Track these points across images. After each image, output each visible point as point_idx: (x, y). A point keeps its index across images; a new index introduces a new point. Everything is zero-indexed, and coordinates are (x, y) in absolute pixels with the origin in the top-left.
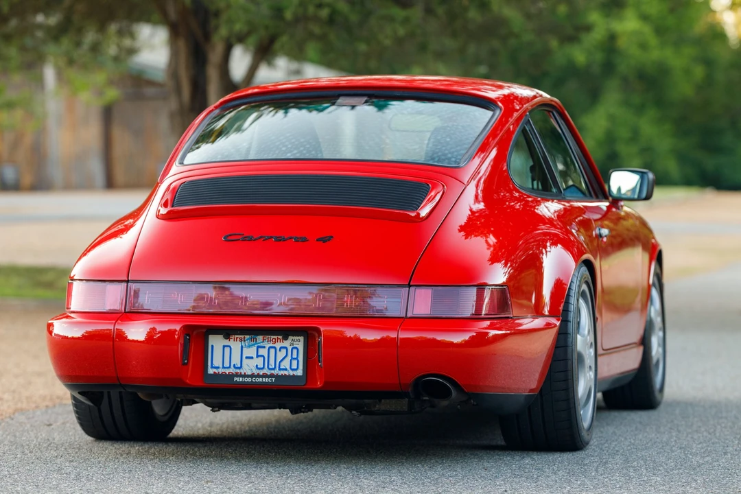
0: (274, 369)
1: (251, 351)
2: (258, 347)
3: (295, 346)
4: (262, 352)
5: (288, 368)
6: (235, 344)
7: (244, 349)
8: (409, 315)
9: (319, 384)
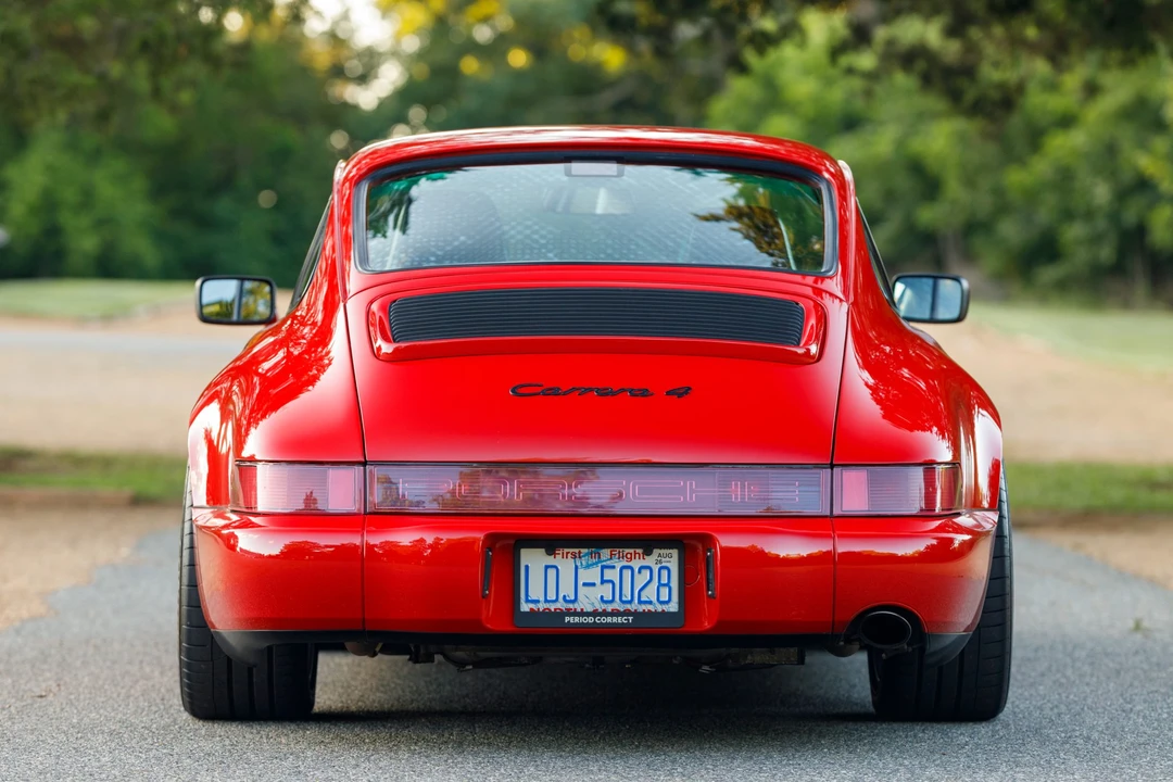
0: (630, 602)
1: (593, 575)
2: (603, 568)
3: (664, 564)
4: (609, 575)
5: (654, 599)
6: (565, 563)
7: (580, 571)
8: (836, 512)
9: (707, 625)
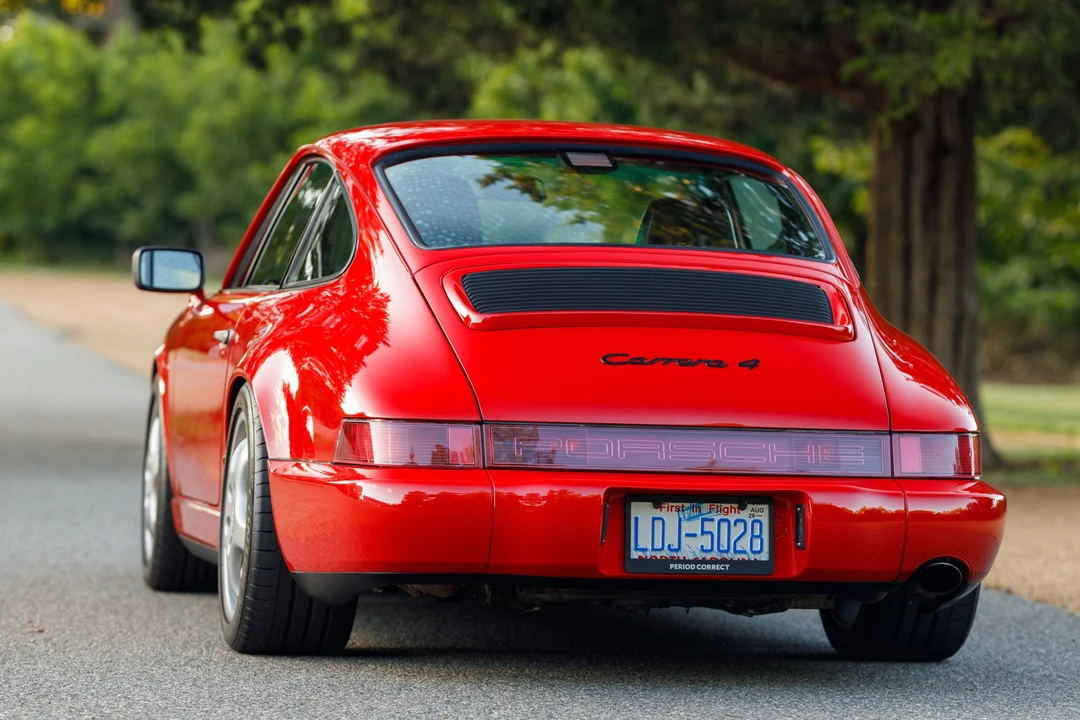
0: (727, 551)
1: (694, 526)
2: (703, 520)
3: (756, 518)
4: (708, 526)
5: (748, 549)
6: (670, 516)
7: (684, 523)
8: (896, 475)
9: (795, 572)
